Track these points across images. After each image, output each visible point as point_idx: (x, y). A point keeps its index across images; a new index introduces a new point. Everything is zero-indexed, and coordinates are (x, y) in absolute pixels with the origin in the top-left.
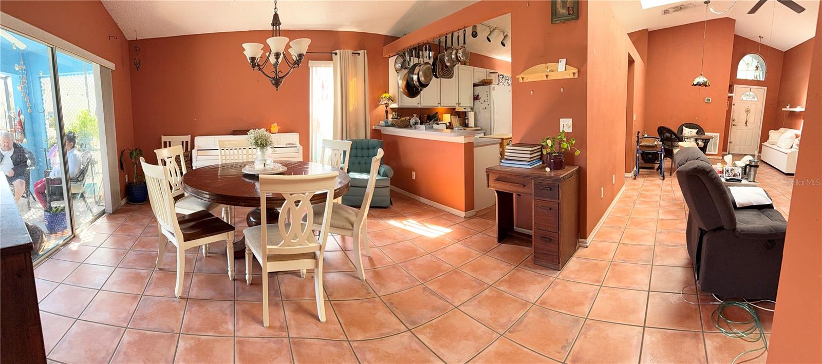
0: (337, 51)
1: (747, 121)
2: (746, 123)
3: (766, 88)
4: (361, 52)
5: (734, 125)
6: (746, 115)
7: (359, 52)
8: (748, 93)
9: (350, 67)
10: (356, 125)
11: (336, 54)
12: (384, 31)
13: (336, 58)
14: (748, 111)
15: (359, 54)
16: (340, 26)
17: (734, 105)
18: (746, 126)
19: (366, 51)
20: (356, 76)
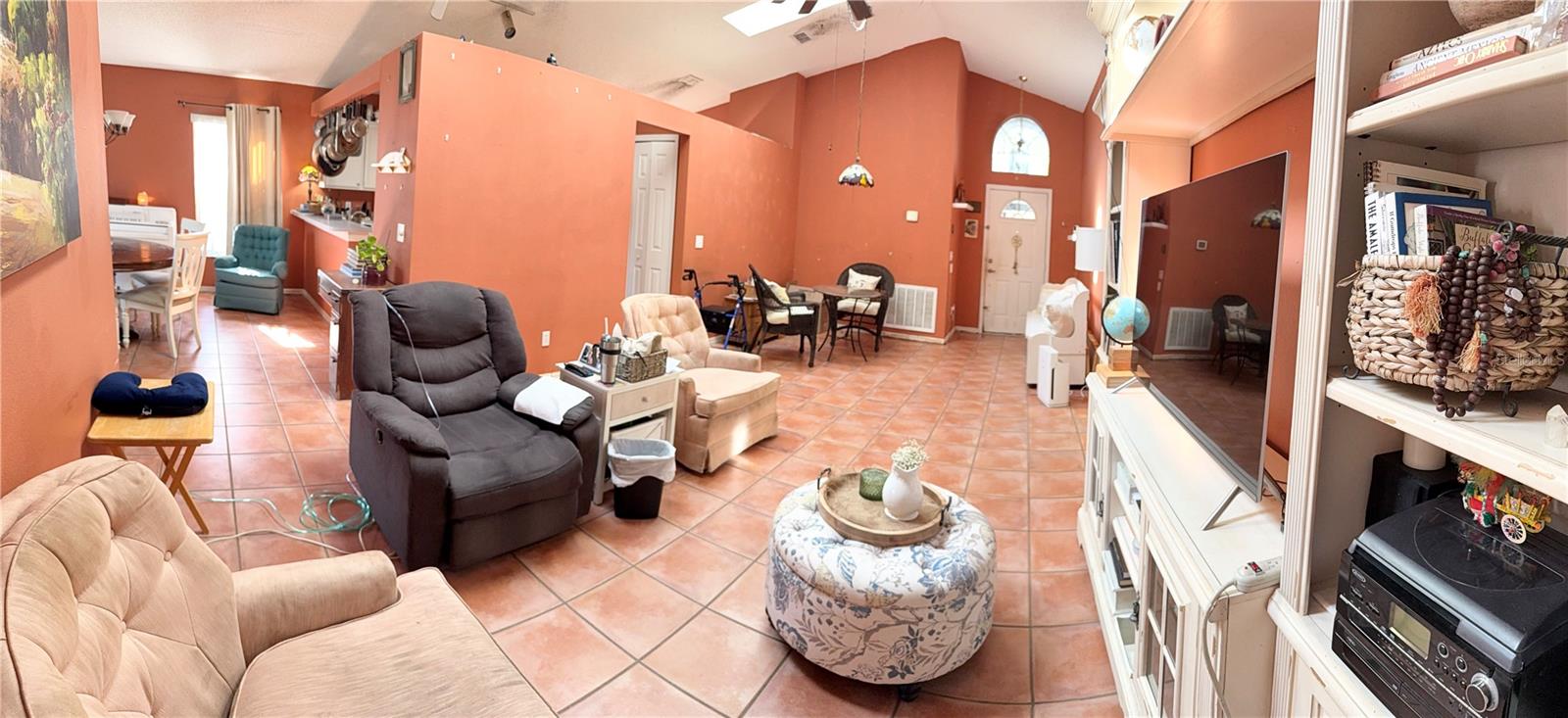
0: (233, 105)
1: (1016, 264)
2: (1015, 268)
3: (1050, 191)
4: (272, 109)
5: (990, 271)
6: (1014, 250)
7: (269, 108)
8: (1015, 202)
9: (252, 126)
10: (264, 206)
11: (231, 108)
12: (311, 81)
13: (231, 114)
14: (1017, 241)
15: (268, 111)
16: (236, 72)
17: (988, 227)
18: (1016, 273)
19: (278, 108)
20: (264, 139)
